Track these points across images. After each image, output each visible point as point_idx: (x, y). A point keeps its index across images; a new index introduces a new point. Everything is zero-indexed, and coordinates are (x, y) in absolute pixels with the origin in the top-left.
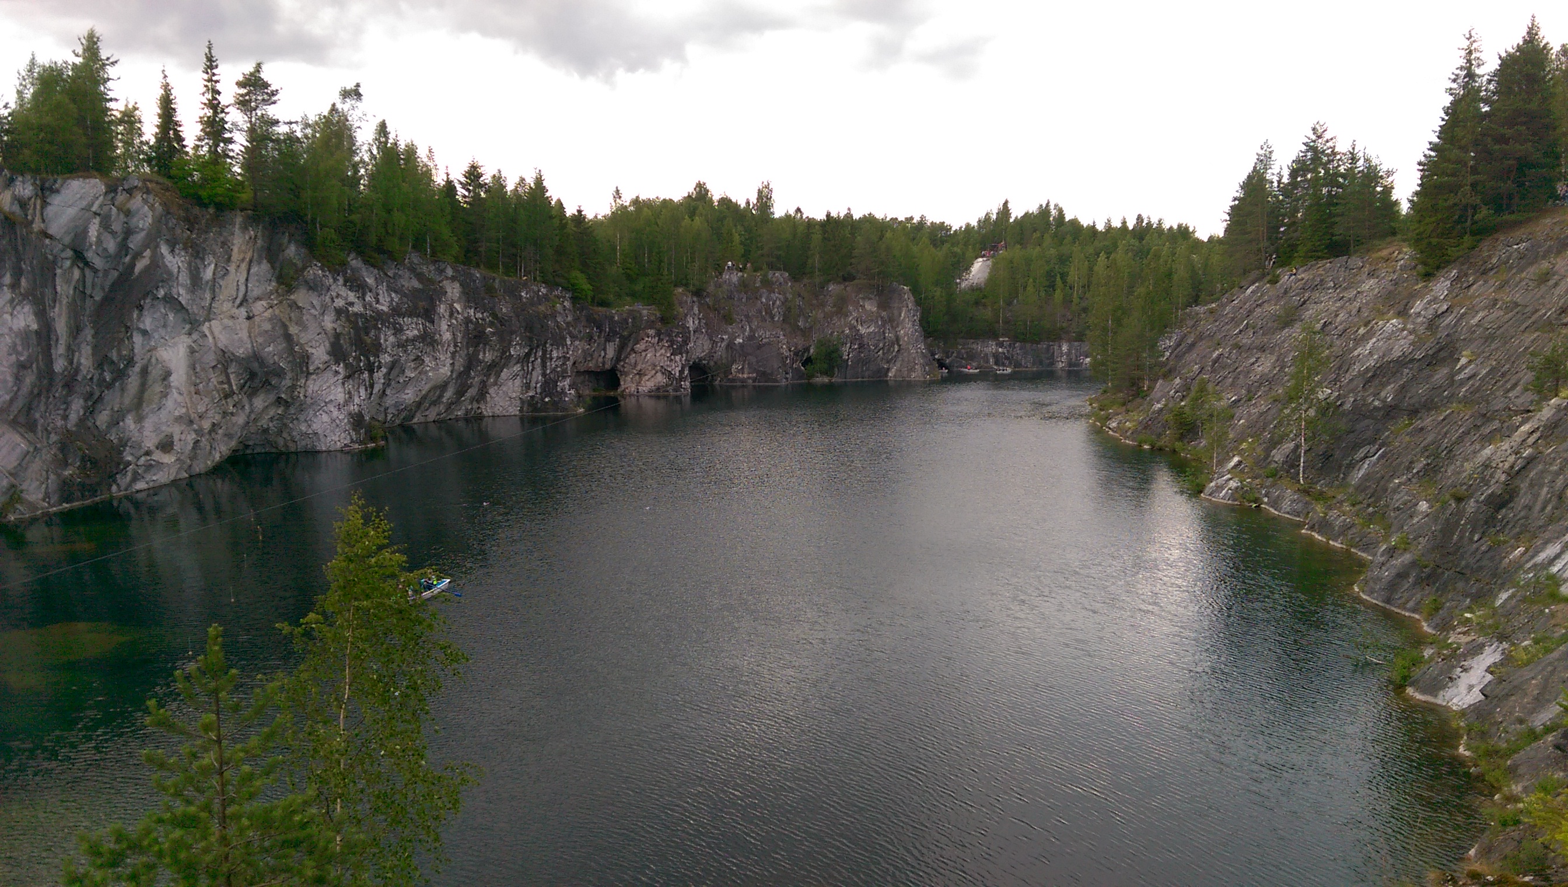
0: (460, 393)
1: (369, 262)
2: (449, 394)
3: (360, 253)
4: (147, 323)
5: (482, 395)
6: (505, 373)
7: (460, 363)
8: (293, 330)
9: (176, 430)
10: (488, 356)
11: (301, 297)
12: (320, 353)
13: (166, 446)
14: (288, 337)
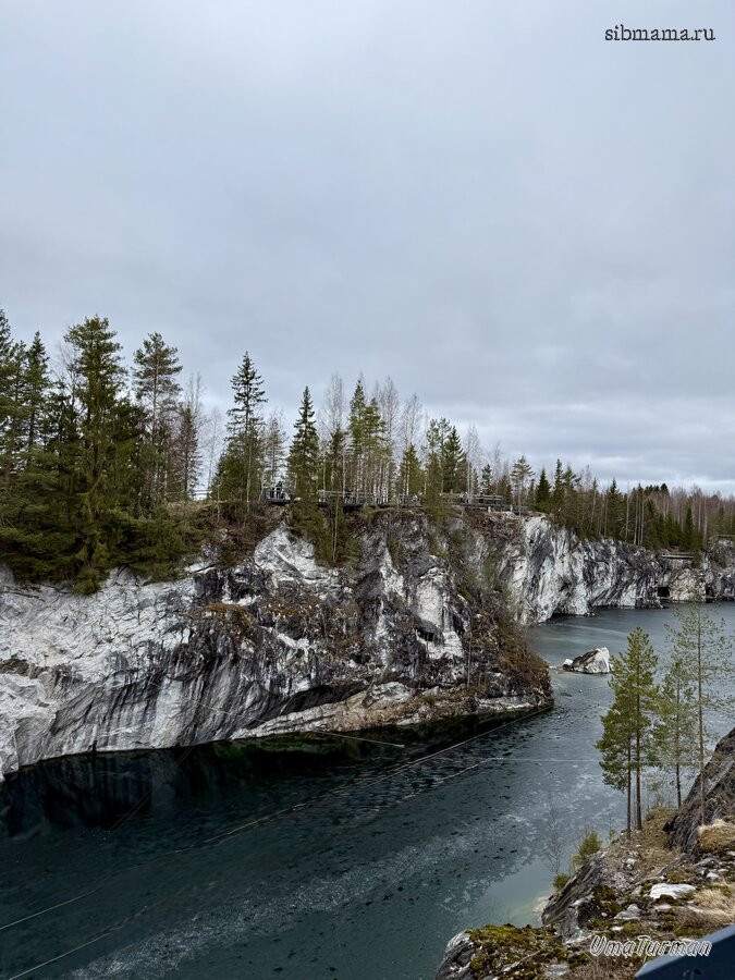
0: (612, 594)
1: (590, 541)
2: (609, 594)
3: (588, 537)
4: (545, 564)
5: (619, 596)
6: (630, 587)
7: (614, 581)
8: (573, 567)
9: (549, 602)
10: (625, 579)
11: (576, 554)
12: (581, 577)
13: (546, 608)
14: (572, 570)
